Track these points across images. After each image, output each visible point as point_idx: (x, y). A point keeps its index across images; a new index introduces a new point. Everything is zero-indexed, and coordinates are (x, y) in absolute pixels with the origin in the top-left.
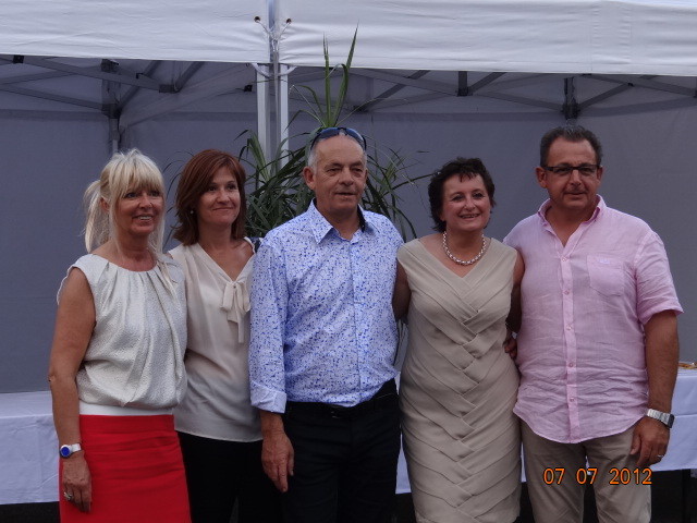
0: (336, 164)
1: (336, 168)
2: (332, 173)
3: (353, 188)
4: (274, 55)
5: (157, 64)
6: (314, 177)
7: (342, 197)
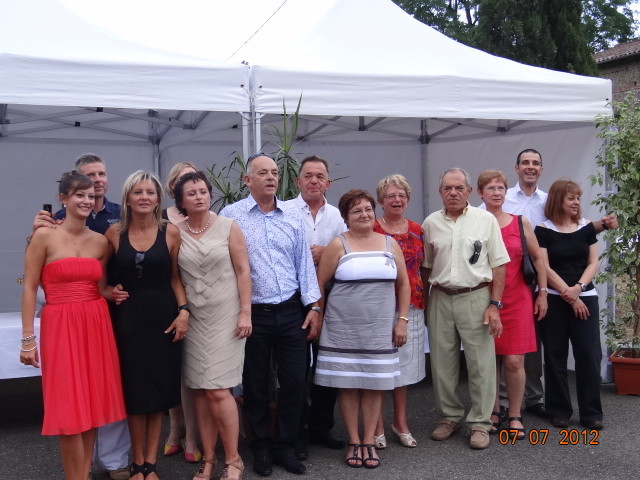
4: (252, 107)
5: (182, 112)
6: (250, 180)
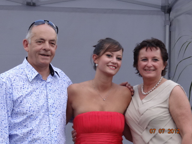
0: (42, 39)
1: (42, 41)
2: (39, 43)
3: (49, 53)
6: (29, 45)
7: (43, 57)
